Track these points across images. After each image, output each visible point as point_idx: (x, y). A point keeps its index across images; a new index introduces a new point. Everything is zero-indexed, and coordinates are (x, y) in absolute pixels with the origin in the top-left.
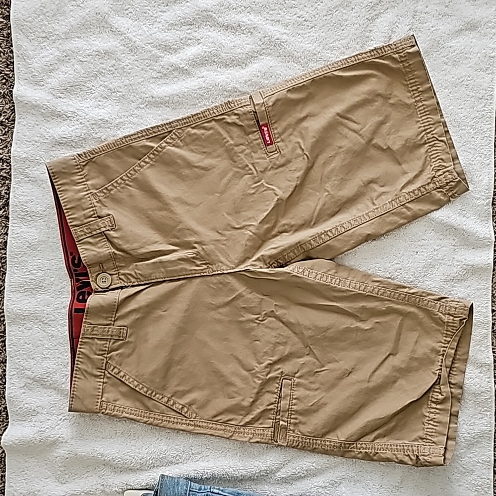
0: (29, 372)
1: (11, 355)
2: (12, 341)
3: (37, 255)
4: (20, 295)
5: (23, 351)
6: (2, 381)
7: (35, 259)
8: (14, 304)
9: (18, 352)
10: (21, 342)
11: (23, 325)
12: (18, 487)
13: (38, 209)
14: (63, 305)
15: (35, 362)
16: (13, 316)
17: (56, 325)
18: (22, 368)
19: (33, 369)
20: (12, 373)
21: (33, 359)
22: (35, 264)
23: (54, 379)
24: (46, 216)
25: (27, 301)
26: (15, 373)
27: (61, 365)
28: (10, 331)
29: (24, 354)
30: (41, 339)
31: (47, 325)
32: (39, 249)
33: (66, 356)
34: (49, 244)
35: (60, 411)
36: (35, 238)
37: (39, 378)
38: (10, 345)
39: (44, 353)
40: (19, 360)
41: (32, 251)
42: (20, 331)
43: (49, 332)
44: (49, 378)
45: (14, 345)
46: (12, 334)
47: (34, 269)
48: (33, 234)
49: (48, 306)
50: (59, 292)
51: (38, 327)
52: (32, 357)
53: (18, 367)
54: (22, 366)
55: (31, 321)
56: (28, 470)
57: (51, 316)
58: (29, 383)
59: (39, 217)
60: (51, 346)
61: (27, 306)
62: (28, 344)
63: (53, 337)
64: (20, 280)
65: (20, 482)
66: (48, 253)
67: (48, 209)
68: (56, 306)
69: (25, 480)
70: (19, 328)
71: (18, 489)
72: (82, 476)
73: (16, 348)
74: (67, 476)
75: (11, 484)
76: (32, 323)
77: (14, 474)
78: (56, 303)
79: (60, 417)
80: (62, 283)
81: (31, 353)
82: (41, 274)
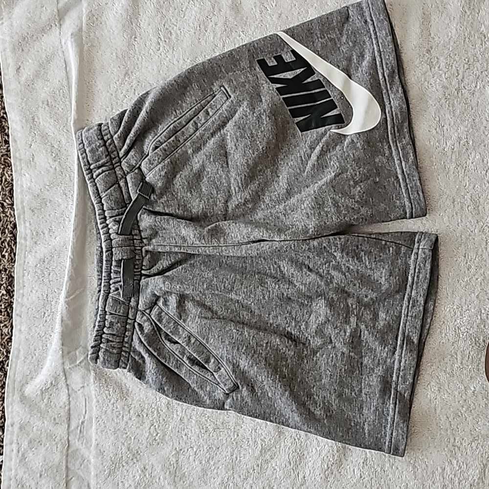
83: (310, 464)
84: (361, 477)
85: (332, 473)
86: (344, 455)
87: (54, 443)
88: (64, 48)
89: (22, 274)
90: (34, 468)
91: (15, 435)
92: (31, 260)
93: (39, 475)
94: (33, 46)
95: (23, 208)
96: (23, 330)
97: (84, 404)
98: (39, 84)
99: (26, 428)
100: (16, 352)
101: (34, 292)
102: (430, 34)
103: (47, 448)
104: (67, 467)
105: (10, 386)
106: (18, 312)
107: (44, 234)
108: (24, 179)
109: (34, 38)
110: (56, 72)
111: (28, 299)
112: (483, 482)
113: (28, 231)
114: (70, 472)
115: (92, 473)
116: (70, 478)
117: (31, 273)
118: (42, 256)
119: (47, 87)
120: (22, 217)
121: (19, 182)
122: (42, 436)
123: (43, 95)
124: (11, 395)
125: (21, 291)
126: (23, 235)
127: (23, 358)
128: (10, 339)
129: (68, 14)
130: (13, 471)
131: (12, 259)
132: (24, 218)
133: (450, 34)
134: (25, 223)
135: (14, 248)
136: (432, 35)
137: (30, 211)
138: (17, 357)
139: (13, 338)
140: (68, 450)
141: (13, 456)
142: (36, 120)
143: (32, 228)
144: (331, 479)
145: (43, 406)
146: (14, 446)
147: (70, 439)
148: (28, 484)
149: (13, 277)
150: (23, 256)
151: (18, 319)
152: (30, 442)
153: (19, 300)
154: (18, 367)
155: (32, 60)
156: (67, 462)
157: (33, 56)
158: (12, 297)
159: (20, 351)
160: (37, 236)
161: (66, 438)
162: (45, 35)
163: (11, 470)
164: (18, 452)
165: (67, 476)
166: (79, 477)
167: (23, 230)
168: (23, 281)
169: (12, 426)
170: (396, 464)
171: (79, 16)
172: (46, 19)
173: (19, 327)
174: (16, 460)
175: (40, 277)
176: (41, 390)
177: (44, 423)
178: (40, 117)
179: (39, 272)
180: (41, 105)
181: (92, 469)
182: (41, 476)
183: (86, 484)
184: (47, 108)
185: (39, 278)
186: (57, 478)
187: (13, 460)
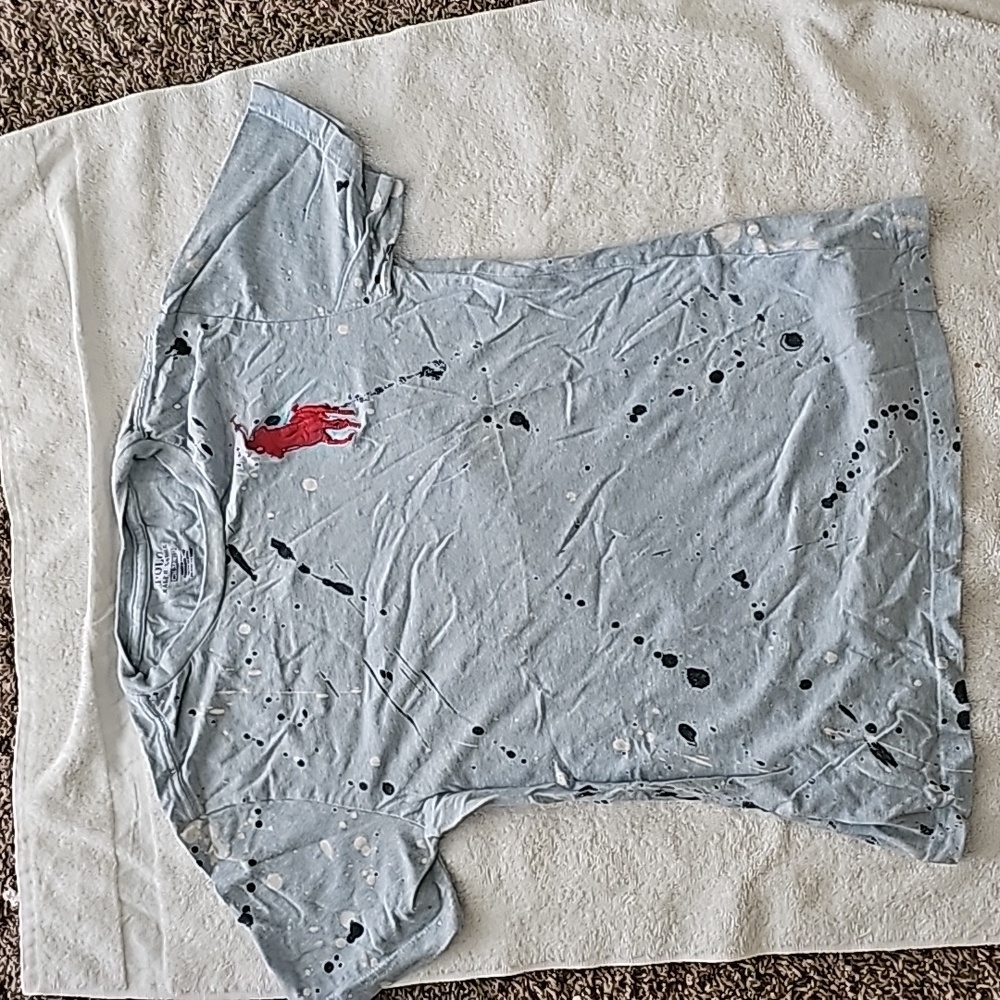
83: (505, 853)
84: (590, 865)
85: (543, 864)
86: (558, 832)
87: (94, 862)
88: (54, 223)
89: (23, 591)
90: (68, 907)
91: (31, 855)
92: (36, 567)
93: (76, 917)
94: (7, 228)
95: (16, 484)
96: (32, 681)
97: (133, 793)
98: (21, 286)
99: (49, 843)
100: (25, 721)
101: (44, 618)
102: (616, 128)
103: (84, 872)
104: (120, 900)
105: (19, 775)
106: (22, 653)
107: (52, 522)
108: (13, 438)
109: (7, 214)
110: (46, 262)
111: (36, 631)
112: (787, 852)
113: (28, 521)
114: (125, 909)
115: (161, 906)
116: (126, 918)
117: (37, 588)
118: (52, 559)
119: (34, 287)
120: (15, 499)
121: (7, 445)
122: (74, 852)
123: (30, 301)
124: (20, 790)
125: (25, 620)
126: (20, 528)
127: (35, 728)
128: (15, 699)
129: (53, 170)
130: (36, 914)
131: (6, 569)
132: (19, 500)
133: (647, 123)
134: (21, 508)
135: (7, 551)
136: (620, 129)
137: (28, 488)
138: (28, 726)
139: (19, 697)
140: (117, 873)
141: (34, 891)
142: (23, 341)
143: (34, 516)
144: (542, 875)
145: (69, 805)
146: (33, 875)
147: (118, 853)
148: (61, 936)
149: (10, 599)
150: (22, 563)
151: (24, 664)
152: (55, 864)
153: (23, 634)
154: (30, 742)
155: (8, 248)
156: (118, 892)
157: (8, 243)
158: (12, 631)
159: (30, 716)
160: (41, 526)
161: (111, 853)
162: (23, 208)
163: (33, 914)
164: (40, 882)
165: (122, 915)
166: (141, 916)
167: (19, 520)
168: (27, 603)
169: (25, 841)
170: (645, 838)
171: (70, 171)
172: (21, 181)
173: (26, 678)
174: (38, 897)
175: (52, 592)
176: (65, 776)
177: (73, 830)
178: (29, 336)
179: (50, 585)
180: (27, 317)
181: (159, 898)
182: (79, 918)
183: (154, 925)
184: (37, 320)
185: (50, 595)
186: (106, 920)
187: (34, 898)
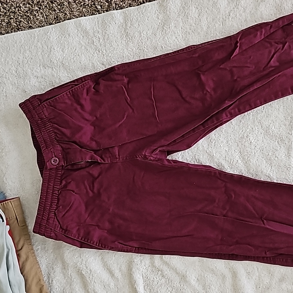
0: (130, 25)
1: (139, 9)
2: (148, 7)
3: (209, 9)
4: (180, 5)
5: (143, 16)
6: (118, 8)
7: (206, 9)
8: (173, 3)
9: (141, 14)
10: (149, 14)
11: (159, 13)
12: (53, 34)
13: (242, 2)
14: (177, 36)
15: (137, 27)
16: (165, 5)
17: (163, 35)
18: (132, 19)
19: (132, 27)
20: (127, 12)
21: (139, 25)
22: (203, 10)
23: (129, 42)
24: (238, 8)
25: (176, 11)
26: (127, 14)
27: (138, 45)
28: (154, 4)
29: (141, 18)
30: (153, 28)
31: (163, 29)
32: (214, 10)
33: (144, 47)
34: (218, 16)
35: (108, 50)
36: (221, 6)
37: (128, 32)
38: (145, 6)
39: (144, 32)
40: (136, 15)
41: (212, 5)
42: (155, 11)
43: (158, 32)
44: (129, 40)
45: (145, 10)
46: (153, 6)
47: (199, 10)
48: (223, 3)
49: (175, 26)
50: (186, 32)
51: (160, 23)
52: (140, 24)
53: (132, 15)
54: (133, 19)
55: (163, 17)
56: (64, 37)
57: (169, 31)
58: (123, 26)
59: (236, 4)
60: (149, 35)
61: (173, 12)
62: (148, 19)
63: (155, 35)
64: (190, 2)
65: (56, 34)
66: (212, 16)
67: (243, 8)
68: (176, 32)
69: (58, 37)
70: (158, 10)
71: (52, 34)
72: (69, 74)
73: (143, 11)
74: (67, 64)
75: (54, 29)
76: (162, 18)
77: (60, 29)
78: (178, 32)
79: (104, 51)
80: (192, 32)
81: (142, 23)
82: (196, 16)
